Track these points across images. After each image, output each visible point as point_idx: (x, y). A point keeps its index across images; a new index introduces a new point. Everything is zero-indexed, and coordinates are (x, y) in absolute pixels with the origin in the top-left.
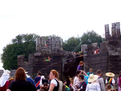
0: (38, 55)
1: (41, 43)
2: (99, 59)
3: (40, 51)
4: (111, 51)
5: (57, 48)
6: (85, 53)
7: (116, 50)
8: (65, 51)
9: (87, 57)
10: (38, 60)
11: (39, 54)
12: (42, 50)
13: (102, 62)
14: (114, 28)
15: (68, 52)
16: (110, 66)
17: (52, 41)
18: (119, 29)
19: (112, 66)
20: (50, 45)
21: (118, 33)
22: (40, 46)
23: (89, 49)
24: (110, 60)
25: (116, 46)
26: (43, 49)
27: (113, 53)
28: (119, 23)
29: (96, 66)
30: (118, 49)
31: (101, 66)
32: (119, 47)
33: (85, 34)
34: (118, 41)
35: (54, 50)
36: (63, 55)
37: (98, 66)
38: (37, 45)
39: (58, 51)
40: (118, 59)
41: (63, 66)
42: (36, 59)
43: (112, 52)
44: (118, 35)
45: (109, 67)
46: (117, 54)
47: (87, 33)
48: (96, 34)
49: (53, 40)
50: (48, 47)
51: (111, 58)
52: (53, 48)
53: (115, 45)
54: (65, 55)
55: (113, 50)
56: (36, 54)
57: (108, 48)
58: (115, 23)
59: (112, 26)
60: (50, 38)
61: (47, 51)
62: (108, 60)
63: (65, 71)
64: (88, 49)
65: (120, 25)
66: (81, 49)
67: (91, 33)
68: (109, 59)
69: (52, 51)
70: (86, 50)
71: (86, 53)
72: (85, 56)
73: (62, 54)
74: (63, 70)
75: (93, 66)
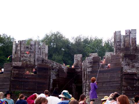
0: (18, 65)
1: (21, 49)
2: (109, 76)
3: (19, 59)
4: (126, 66)
5: (41, 56)
6: (89, 67)
7: (133, 66)
8: (52, 62)
9: (91, 72)
10: (17, 72)
11: (20, 64)
12: (22, 59)
13: (113, 80)
14: (128, 37)
15: (56, 63)
16: (124, 86)
17: (36, 47)
18: (134, 38)
19: (126, 86)
20: (33, 52)
21: (133, 44)
22: (19, 52)
23: (95, 62)
24: (125, 79)
25: (133, 60)
26: (22, 57)
27: (129, 70)
28: (135, 30)
29: (104, 85)
30: (136, 65)
31: (112, 85)
32: (137, 62)
33: (47, 36)
34: (136, 54)
35: (38, 60)
36: (52, 66)
37: (108, 85)
38: (14, 52)
39: (43, 61)
40: (136, 78)
41: (51, 82)
42: (14, 71)
43: (128, 68)
44: (132, 46)
45: (123, 88)
46: (134, 71)
47: (51, 35)
48: (62, 37)
49: (37, 45)
50: (30, 56)
51: (126, 76)
52: (36, 56)
53: (131, 60)
54: (54, 67)
55: (129, 65)
56: (14, 64)
57: (122, 62)
58: (130, 30)
59: (126, 33)
60: (33, 43)
61: (29, 61)
62: (122, 79)
63: (53, 88)
64: (93, 62)
65: (136, 33)
66: (75, 60)
67: (56, 35)
68: (124, 77)
69: (35, 60)
70: (91, 63)
71: (91, 67)
72: (89, 70)
73: (50, 66)
74: (51, 87)
75: (100, 85)
